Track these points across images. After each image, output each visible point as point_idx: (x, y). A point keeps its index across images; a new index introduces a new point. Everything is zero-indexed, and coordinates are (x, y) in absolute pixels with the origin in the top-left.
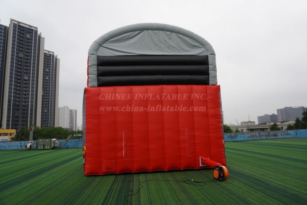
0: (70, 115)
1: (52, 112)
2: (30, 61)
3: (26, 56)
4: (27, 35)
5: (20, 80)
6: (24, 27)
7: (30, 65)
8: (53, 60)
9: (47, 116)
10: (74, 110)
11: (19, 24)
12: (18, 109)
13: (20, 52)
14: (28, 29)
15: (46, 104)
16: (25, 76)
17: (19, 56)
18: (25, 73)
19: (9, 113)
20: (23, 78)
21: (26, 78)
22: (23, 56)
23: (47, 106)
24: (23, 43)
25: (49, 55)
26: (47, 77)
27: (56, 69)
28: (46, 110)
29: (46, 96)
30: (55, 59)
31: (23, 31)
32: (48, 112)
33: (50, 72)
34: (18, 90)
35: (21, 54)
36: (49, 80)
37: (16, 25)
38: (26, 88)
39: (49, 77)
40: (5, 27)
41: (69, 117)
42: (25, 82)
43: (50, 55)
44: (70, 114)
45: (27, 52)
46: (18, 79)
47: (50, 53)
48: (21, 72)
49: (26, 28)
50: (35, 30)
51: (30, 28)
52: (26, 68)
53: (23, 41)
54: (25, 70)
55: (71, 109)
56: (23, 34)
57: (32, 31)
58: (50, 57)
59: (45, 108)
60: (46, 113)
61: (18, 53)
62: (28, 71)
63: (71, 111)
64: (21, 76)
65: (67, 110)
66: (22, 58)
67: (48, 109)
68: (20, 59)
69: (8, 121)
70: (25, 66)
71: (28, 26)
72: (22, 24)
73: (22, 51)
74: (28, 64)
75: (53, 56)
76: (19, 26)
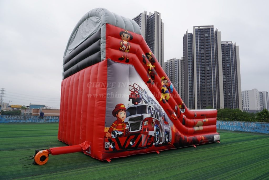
0: (260, 98)
1: (235, 95)
2: (210, 54)
3: (207, 51)
4: (206, 34)
5: (204, 71)
6: (203, 29)
7: (210, 58)
8: (232, 48)
9: (231, 99)
10: (264, 92)
11: (200, 28)
12: (205, 94)
13: (202, 49)
14: (206, 29)
15: (229, 89)
16: (208, 67)
17: (202, 52)
18: (207, 65)
19: (198, 98)
20: (206, 69)
21: (209, 69)
22: (205, 52)
23: (230, 90)
24: (204, 41)
25: (227, 45)
26: (228, 64)
27: (236, 56)
28: (229, 94)
29: (229, 81)
30: (233, 47)
31: (203, 32)
32: (232, 95)
33: (230, 60)
34: (203, 79)
35: (203, 51)
36: (230, 67)
37: (197, 29)
38: (209, 77)
39: (230, 65)
40: (191, 34)
41: (259, 99)
42: (208, 72)
43: (229, 44)
44: (260, 96)
45: (207, 48)
46: (203, 71)
47: (229, 43)
48: (204, 65)
49: (204, 29)
50: (211, 28)
51: (208, 28)
52: (207, 60)
53: (203, 40)
54: (207, 62)
55: (261, 91)
56: (203, 35)
57: (209, 30)
58: (229, 46)
59: (228, 92)
60: (230, 96)
61: (200, 51)
62: (210, 63)
63: (261, 93)
64: (204, 68)
65: (257, 92)
66: (203, 54)
67: (232, 93)
68: (203, 55)
69: (198, 104)
70: (207, 59)
71: (206, 27)
72: (202, 27)
73: (203, 48)
74: (209, 57)
75: (232, 45)
76: (199, 29)
